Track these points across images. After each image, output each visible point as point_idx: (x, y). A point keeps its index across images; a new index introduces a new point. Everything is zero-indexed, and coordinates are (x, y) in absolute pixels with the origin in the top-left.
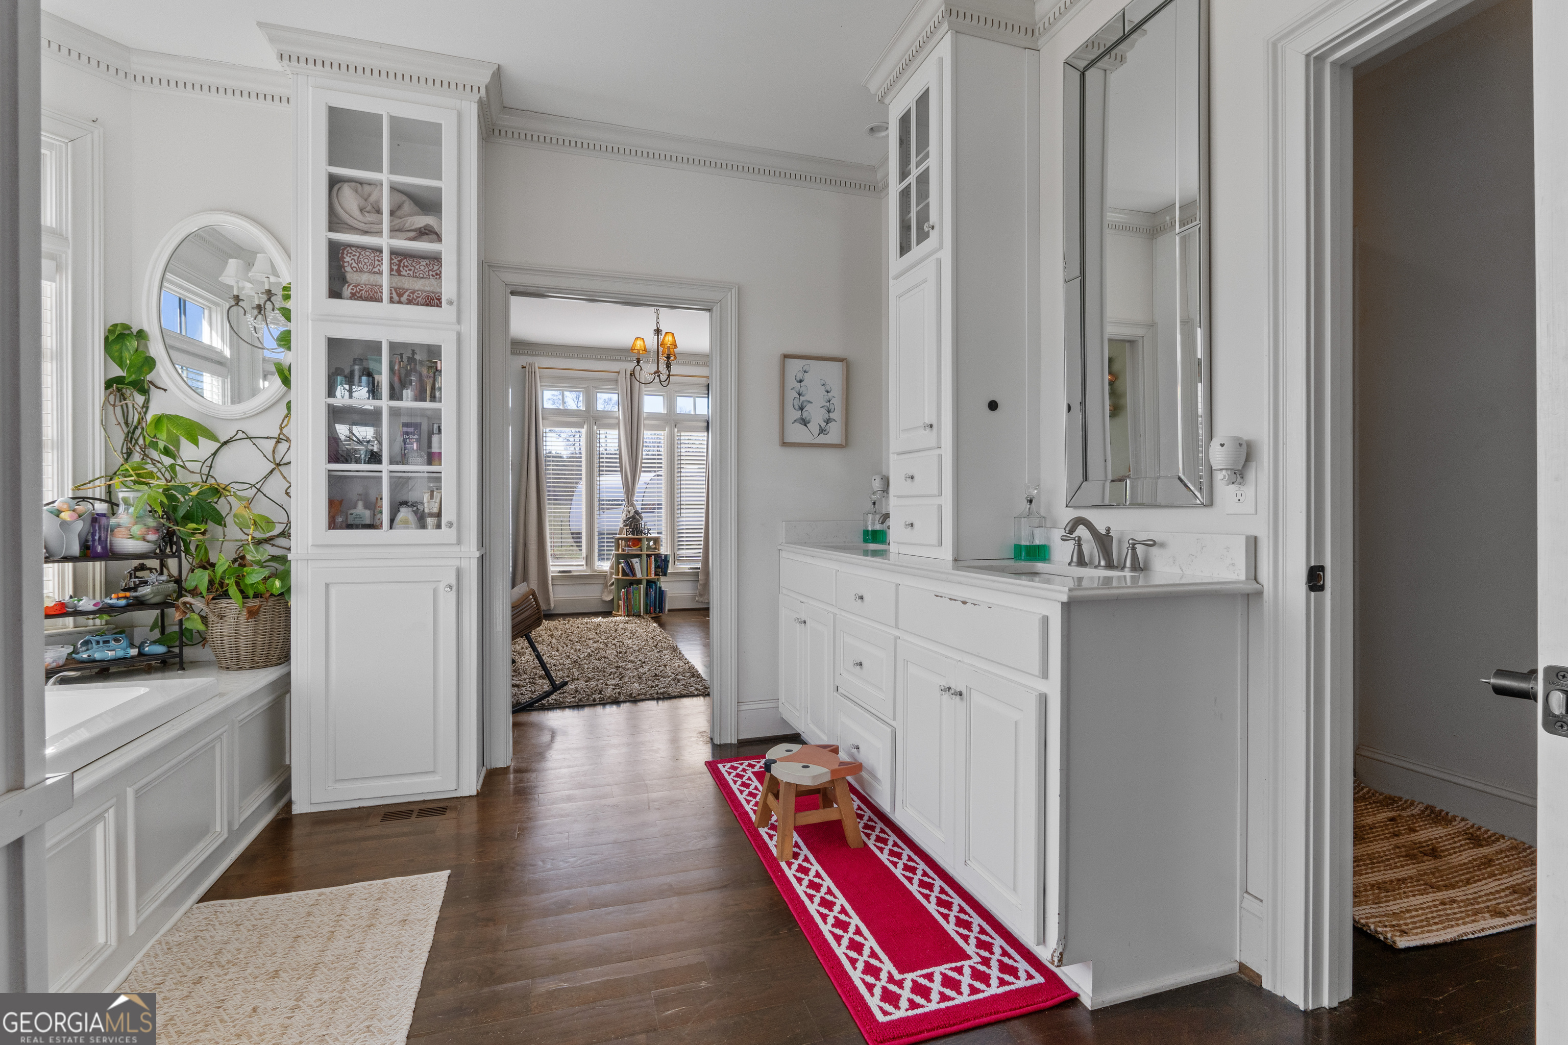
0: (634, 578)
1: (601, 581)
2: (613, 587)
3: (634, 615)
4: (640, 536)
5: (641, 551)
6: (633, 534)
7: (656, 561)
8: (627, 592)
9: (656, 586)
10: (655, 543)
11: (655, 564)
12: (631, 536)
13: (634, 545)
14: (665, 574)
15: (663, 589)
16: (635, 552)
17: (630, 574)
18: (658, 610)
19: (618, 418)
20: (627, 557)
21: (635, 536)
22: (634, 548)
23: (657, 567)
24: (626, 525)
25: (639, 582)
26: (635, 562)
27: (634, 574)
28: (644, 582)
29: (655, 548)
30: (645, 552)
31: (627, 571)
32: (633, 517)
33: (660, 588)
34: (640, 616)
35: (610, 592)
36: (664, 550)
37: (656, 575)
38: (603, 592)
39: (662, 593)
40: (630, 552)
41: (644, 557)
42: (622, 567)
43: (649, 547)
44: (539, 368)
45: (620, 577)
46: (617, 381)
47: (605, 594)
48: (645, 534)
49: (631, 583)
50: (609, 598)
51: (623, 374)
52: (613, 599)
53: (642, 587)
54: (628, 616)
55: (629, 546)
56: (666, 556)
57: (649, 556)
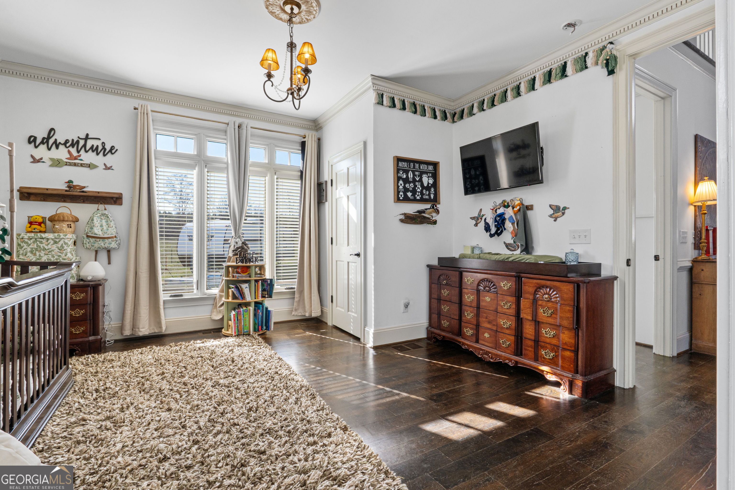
0: (244, 301)
1: (211, 302)
2: (222, 308)
3: (244, 334)
4: (248, 264)
5: (250, 277)
6: (242, 262)
7: (263, 285)
8: (238, 314)
9: (263, 307)
10: (260, 270)
11: (262, 287)
12: (240, 264)
13: (243, 272)
14: (270, 296)
15: (269, 309)
16: (244, 279)
17: (240, 297)
18: (264, 327)
19: (227, 163)
20: (237, 283)
21: (244, 264)
22: (244, 275)
23: (263, 290)
24: (236, 254)
25: (247, 304)
26: (244, 286)
27: (243, 297)
28: (253, 305)
29: (260, 274)
30: (253, 278)
31: (237, 295)
32: (242, 248)
33: (267, 308)
34: (249, 335)
35: (220, 312)
36: (268, 275)
37: (263, 297)
38: (212, 312)
39: (268, 313)
40: (240, 279)
41: (253, 283)
42: (233, 293)
43: (256, 274)
44: (152, 111)
45: (230, 300)
46: (226, 132)
47: (215, 313)
48: (253, 262)
49: (240, 305)
50: (219, 317)
51: (231, 125)
52: (222, 319)
53: (252, 308)
54: (238, 336)
55: (238, 273)
56: (271, 280)
57: (256, 281)
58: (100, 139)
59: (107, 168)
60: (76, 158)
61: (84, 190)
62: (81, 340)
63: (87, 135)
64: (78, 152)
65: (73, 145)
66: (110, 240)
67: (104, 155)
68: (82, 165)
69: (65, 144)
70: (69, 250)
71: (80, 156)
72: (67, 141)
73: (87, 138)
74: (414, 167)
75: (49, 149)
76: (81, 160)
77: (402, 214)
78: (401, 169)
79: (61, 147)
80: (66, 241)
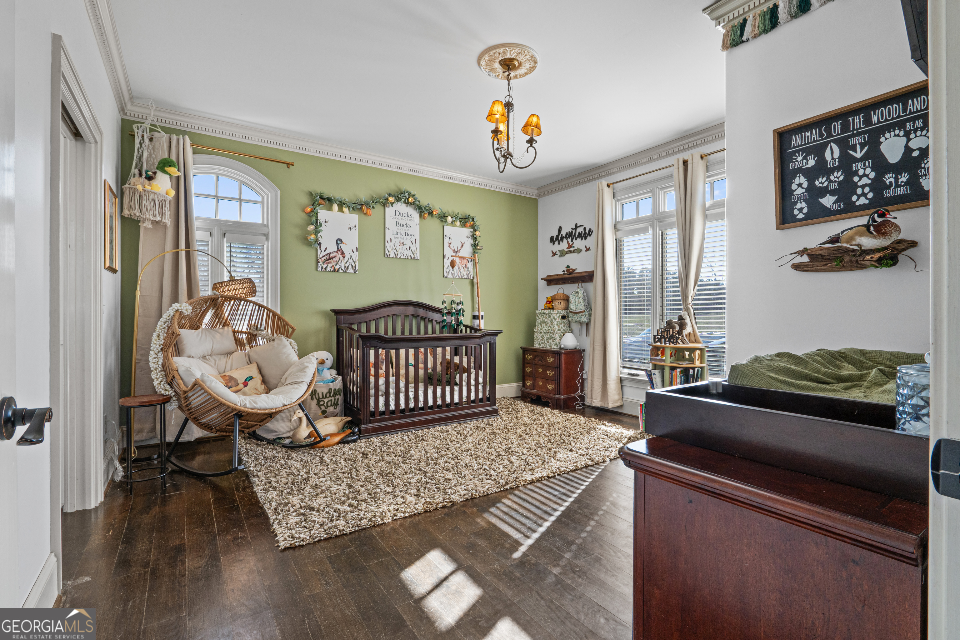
6: (661, 342)
12: (658, 344)
21: (662, 345)
30: (668, 364)
48: (673, 343)
57: (673, 369)
58: (583, 226)
59: (588, 249)
60: (571, 247)
61: (576, 272)
62: (551, 395)
63: (576, 224)
64: (572, 241)
65: (569, 237)
66: (580, 314)
67: (585, 239)
68: (574, 251)
69: (566, 237)
70: (556, 323)
71: (573, 244)
72: (567, 234)
73: (577, 227)
74: (845, 128)
75: (559, 243)
76: (574, 247)
77: (796, 253)
78: (798, 151)
79: (565, 239)
80: (554, 315)
